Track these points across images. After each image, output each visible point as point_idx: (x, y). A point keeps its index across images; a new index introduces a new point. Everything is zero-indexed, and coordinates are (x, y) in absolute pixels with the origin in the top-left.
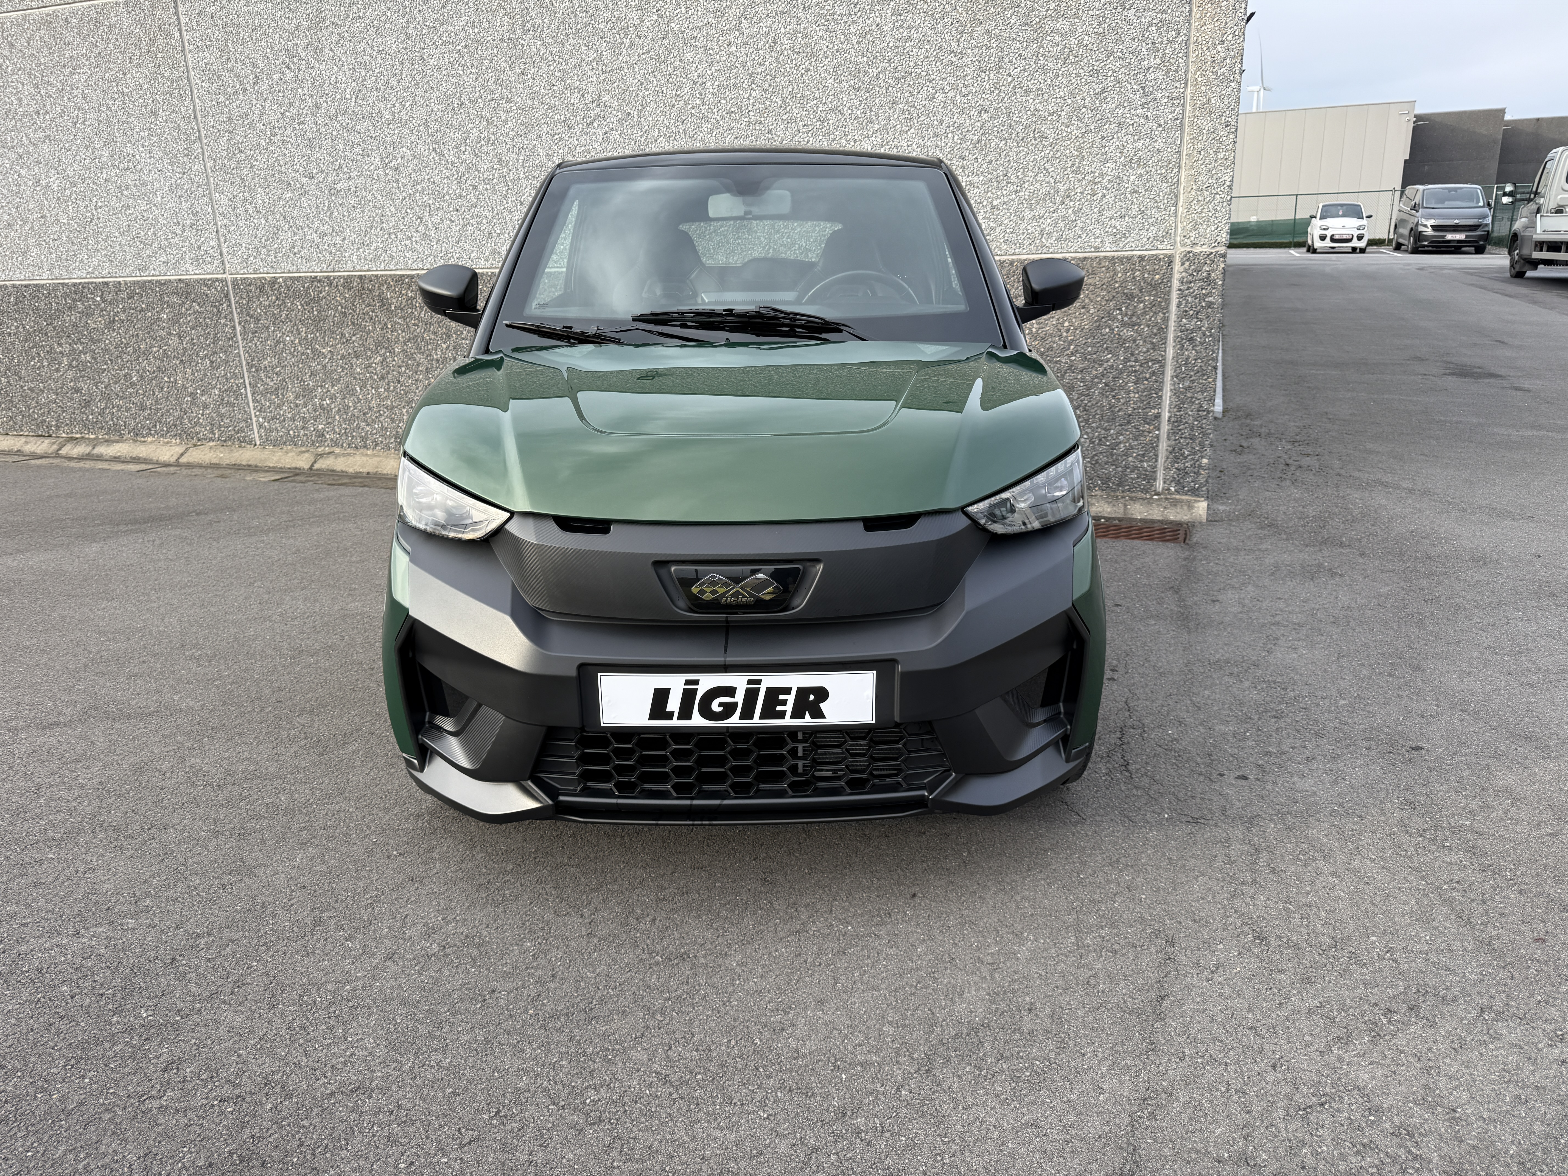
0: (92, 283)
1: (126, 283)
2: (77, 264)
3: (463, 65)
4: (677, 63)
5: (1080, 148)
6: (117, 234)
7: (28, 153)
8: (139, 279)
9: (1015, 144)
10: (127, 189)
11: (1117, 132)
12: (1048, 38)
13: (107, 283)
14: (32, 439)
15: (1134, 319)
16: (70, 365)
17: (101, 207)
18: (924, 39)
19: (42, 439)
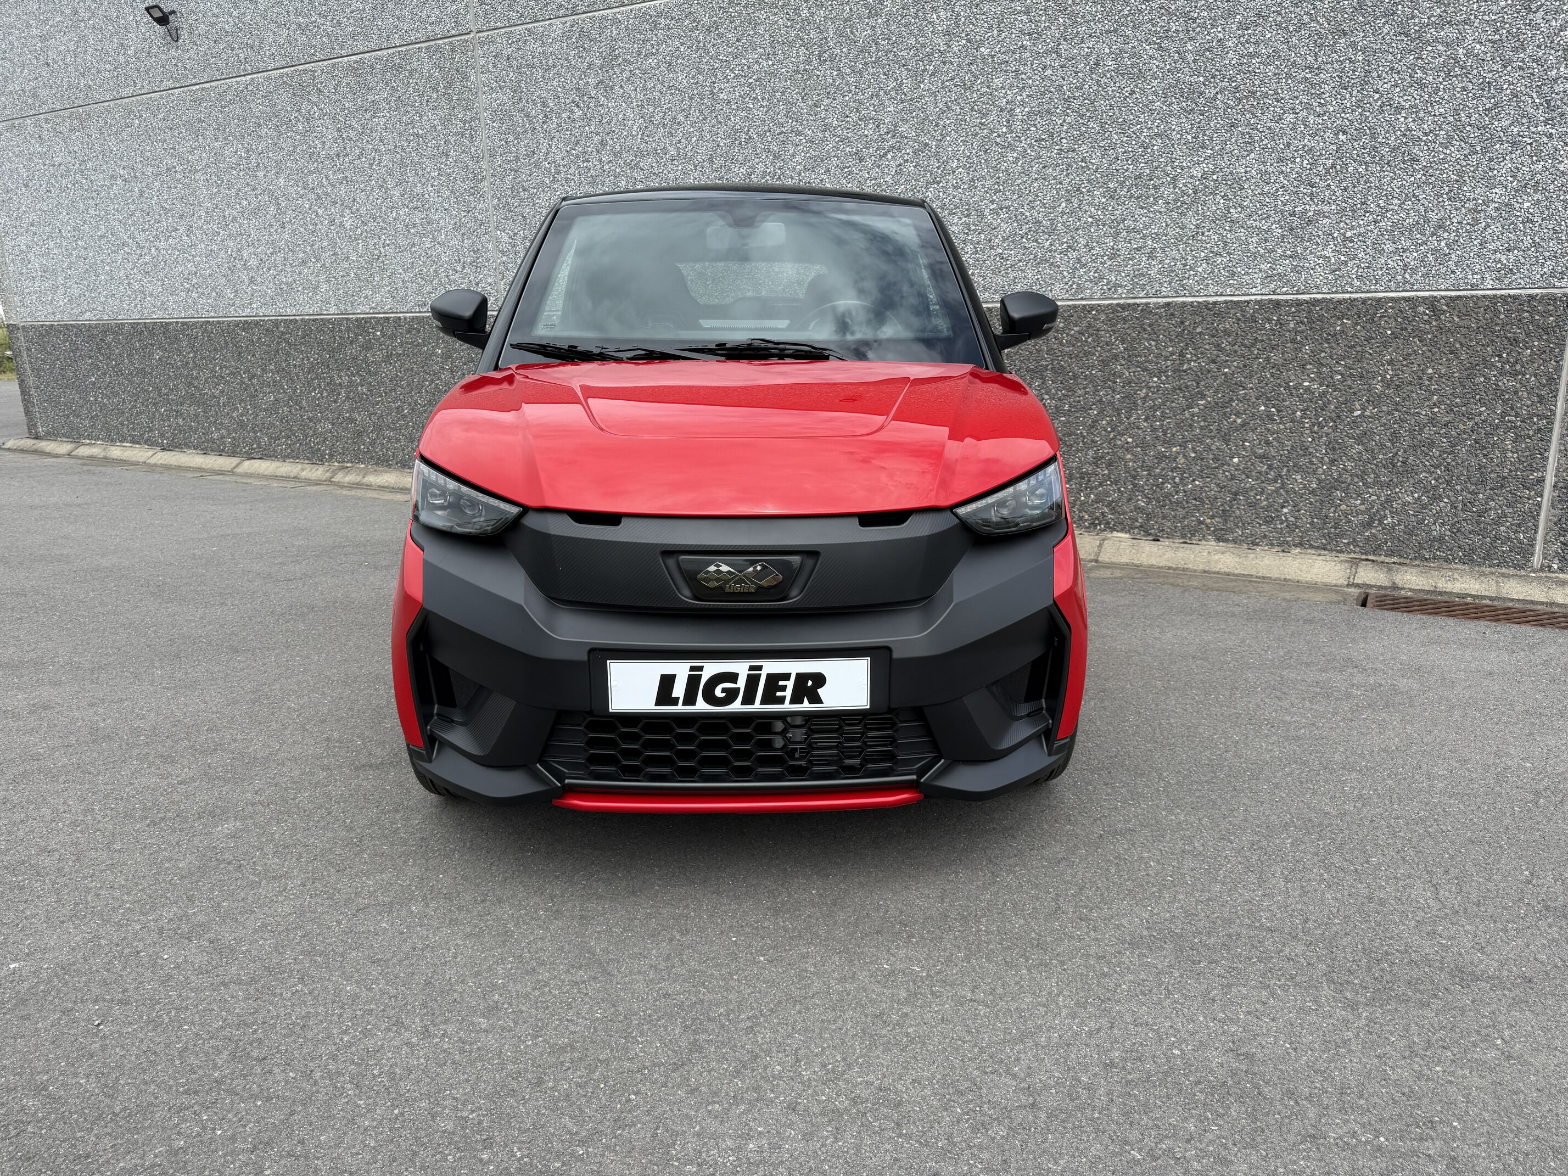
0: (374, 318)
1: (405, 318)
2: (362, 300)
3: (755, 98)
4: (985, 89)
5: (1460, 174)
6: (401, 271)
7: (327, 194)
8: (418, 315)
9: (1378, 168)
10: (414, 227)
11: (1511, 153)
12: (1429, 48)
13: (388, 319)
14: (307, 466)
15: (1518, 367)
16: (348, 397)
17: (388, 245)
18: (1276, 54)
19: (316, 466)
